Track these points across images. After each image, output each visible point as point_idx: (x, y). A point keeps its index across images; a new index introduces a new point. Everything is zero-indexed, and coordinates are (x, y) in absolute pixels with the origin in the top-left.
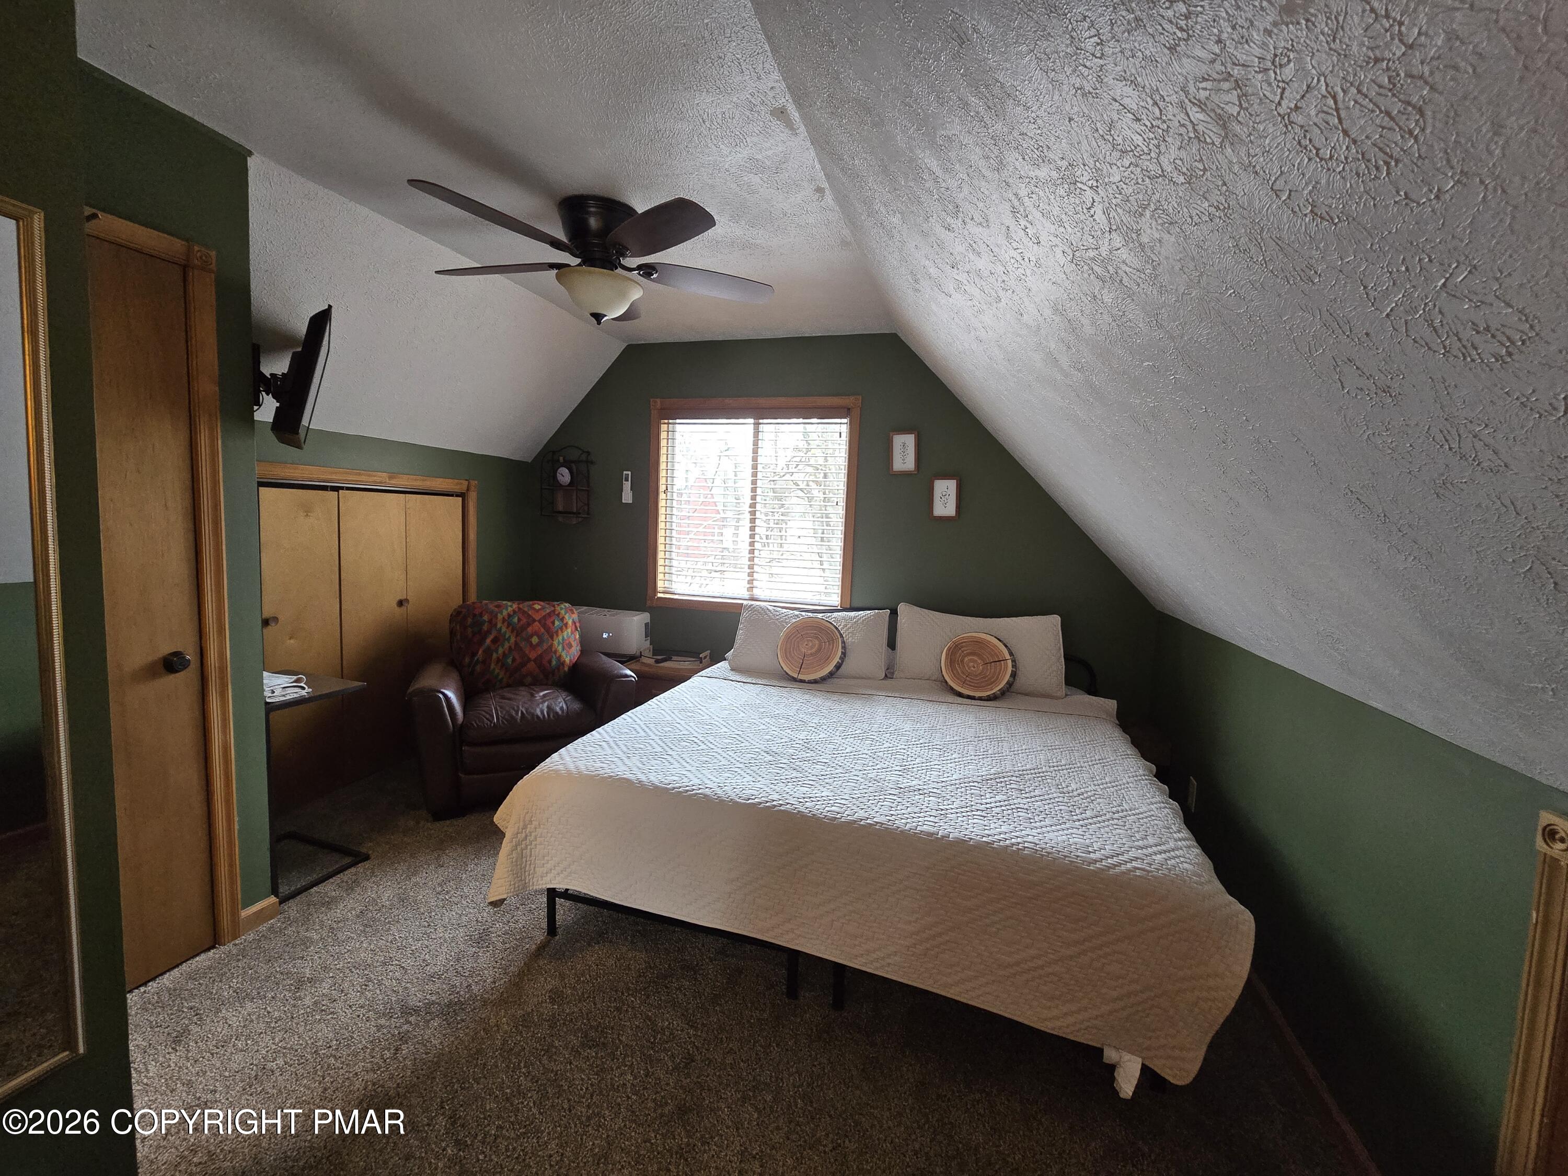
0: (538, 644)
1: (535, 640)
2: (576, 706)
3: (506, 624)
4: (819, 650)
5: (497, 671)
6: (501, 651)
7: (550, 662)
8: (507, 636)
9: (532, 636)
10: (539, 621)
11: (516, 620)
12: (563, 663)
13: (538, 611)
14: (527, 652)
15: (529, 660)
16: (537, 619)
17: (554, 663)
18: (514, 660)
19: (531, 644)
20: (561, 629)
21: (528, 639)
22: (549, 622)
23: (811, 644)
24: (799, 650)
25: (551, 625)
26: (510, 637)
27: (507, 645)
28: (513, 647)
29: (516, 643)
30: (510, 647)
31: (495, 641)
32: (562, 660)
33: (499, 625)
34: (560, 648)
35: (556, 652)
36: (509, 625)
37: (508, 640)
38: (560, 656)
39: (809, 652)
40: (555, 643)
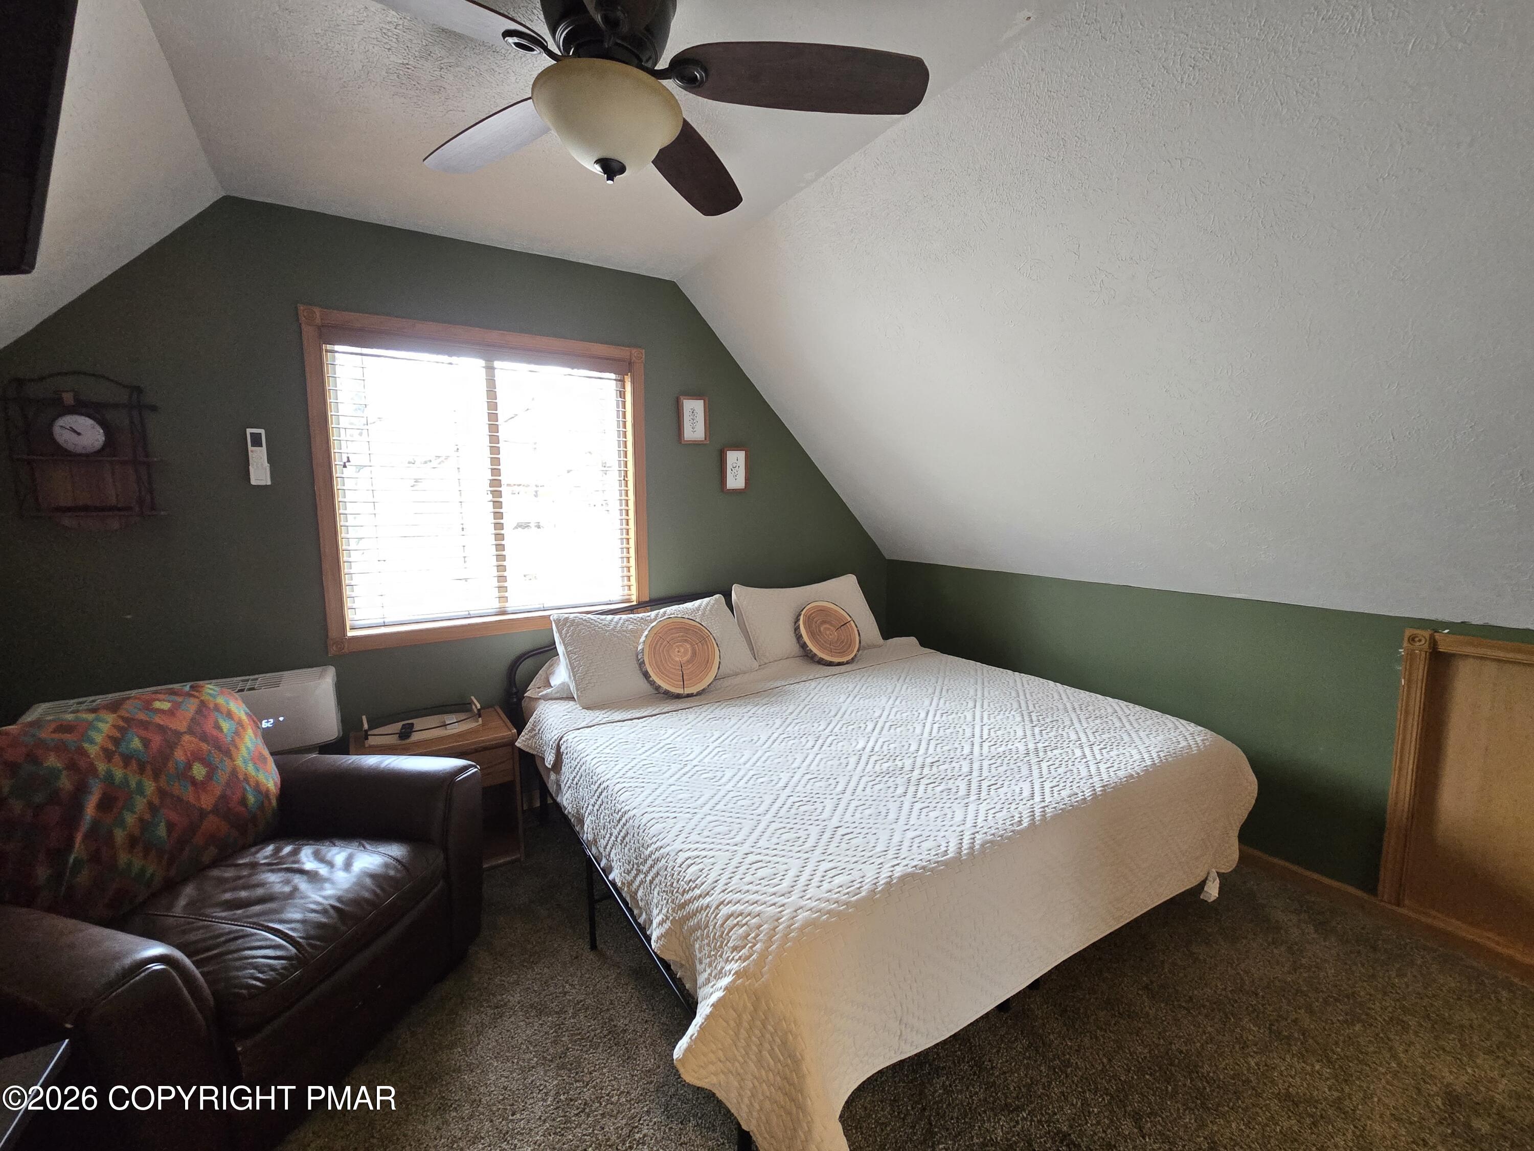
0: (210, 776)
1: (199, 771)
2: (396, 851)
3: (117, 758)
4: (694, 653)
5: (137, 864)
6: (130, 819)
7: (243, 801)
8: (133, 784)
9: (189, 766)
10: (190, 731)
11: (136, 743)
12: (267, 794)
13: (171, 713)
14: (192, 799)
15: (203, 814)
16: (183, 729)
17: (251, 799)
18: (170, 826)
19: (194, 782)
20: (237, 733)
21: (185, 774)
22: (209, 727)
23: (682, 650)
24: (672, 660)
25: (215, 732)
26: (140, 784)
27: (140, 803)
28: (157, 801)
29: (162, 793)
30: (150, 804)
31: (106, 804)
32: (264, 789)
33: (102, 767)
34: (251, 769)
35: (246, 779)
36: (127, 759)
37: (140, 790)
38: (258, 784)
39: (685, 659)
40: (239, 762)
